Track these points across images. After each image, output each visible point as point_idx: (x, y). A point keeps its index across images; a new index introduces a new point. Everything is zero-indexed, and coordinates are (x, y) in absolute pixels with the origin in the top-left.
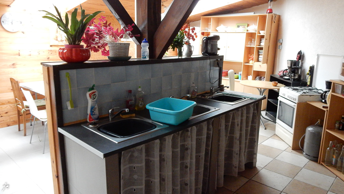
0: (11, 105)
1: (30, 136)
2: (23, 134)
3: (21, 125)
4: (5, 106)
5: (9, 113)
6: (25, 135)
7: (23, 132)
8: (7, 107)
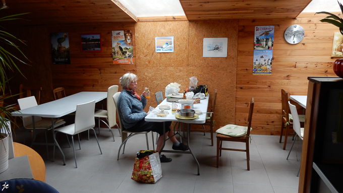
0: (279, 115)
1: (289, 152)
2: (283, 147)
3: (283, 137)
4: (272, 115)
5: (275, 123)
6: (284, 149)
7: (283, 145)
8: (274, 117)
